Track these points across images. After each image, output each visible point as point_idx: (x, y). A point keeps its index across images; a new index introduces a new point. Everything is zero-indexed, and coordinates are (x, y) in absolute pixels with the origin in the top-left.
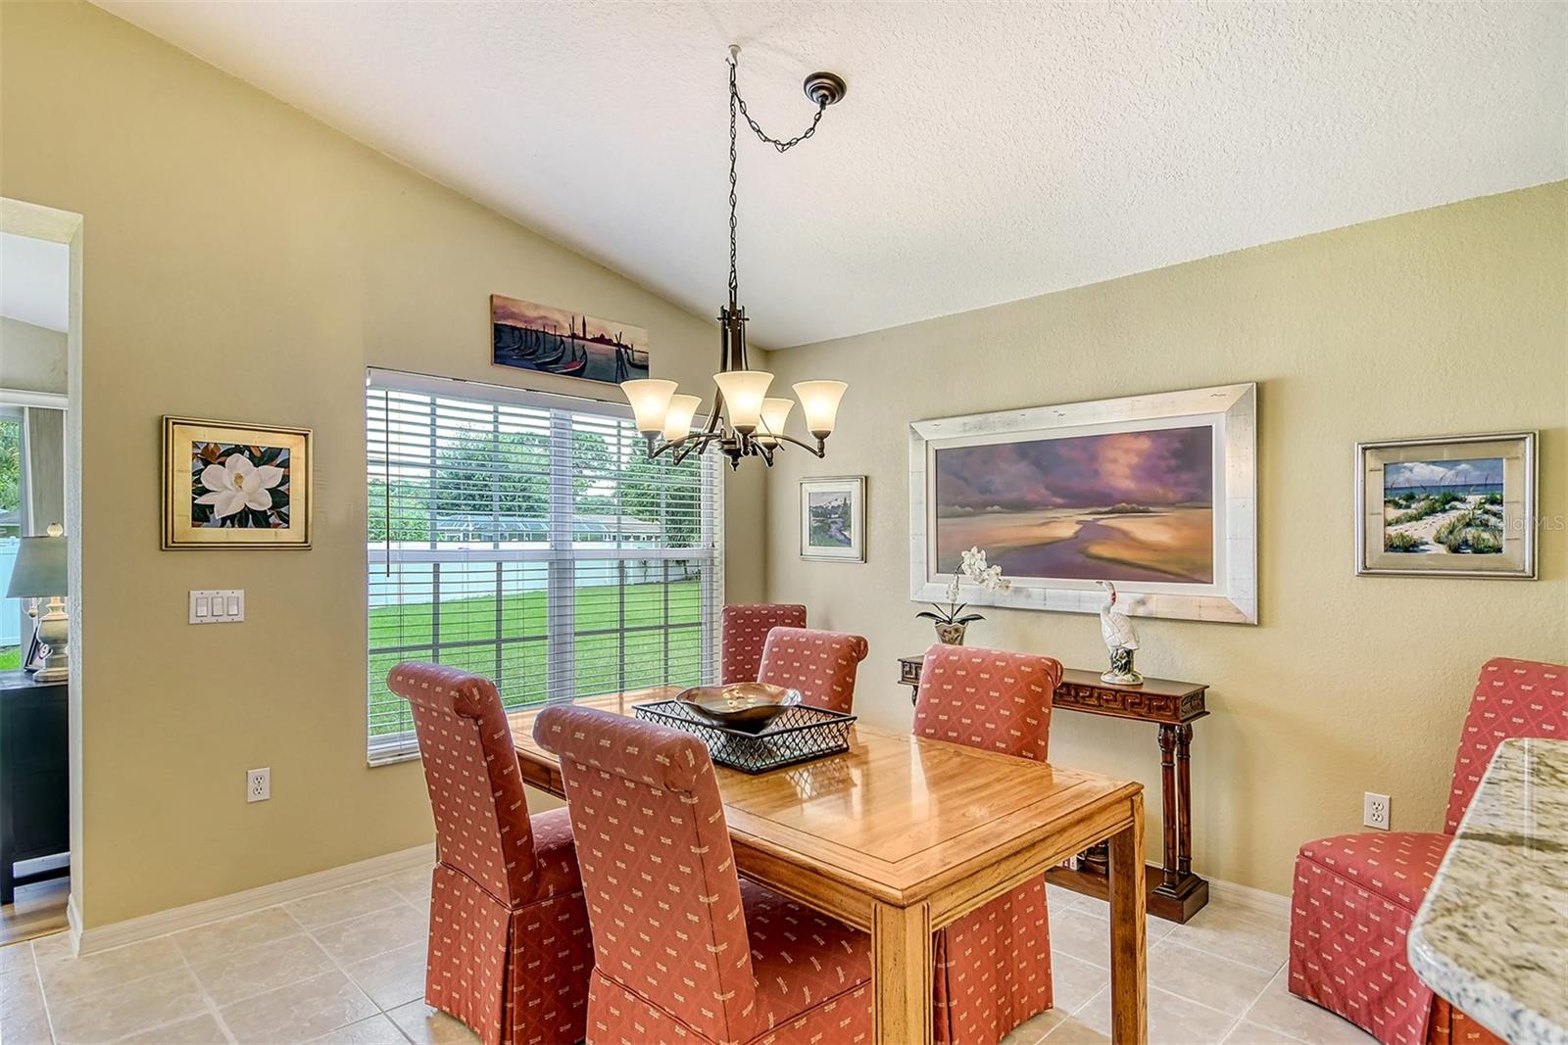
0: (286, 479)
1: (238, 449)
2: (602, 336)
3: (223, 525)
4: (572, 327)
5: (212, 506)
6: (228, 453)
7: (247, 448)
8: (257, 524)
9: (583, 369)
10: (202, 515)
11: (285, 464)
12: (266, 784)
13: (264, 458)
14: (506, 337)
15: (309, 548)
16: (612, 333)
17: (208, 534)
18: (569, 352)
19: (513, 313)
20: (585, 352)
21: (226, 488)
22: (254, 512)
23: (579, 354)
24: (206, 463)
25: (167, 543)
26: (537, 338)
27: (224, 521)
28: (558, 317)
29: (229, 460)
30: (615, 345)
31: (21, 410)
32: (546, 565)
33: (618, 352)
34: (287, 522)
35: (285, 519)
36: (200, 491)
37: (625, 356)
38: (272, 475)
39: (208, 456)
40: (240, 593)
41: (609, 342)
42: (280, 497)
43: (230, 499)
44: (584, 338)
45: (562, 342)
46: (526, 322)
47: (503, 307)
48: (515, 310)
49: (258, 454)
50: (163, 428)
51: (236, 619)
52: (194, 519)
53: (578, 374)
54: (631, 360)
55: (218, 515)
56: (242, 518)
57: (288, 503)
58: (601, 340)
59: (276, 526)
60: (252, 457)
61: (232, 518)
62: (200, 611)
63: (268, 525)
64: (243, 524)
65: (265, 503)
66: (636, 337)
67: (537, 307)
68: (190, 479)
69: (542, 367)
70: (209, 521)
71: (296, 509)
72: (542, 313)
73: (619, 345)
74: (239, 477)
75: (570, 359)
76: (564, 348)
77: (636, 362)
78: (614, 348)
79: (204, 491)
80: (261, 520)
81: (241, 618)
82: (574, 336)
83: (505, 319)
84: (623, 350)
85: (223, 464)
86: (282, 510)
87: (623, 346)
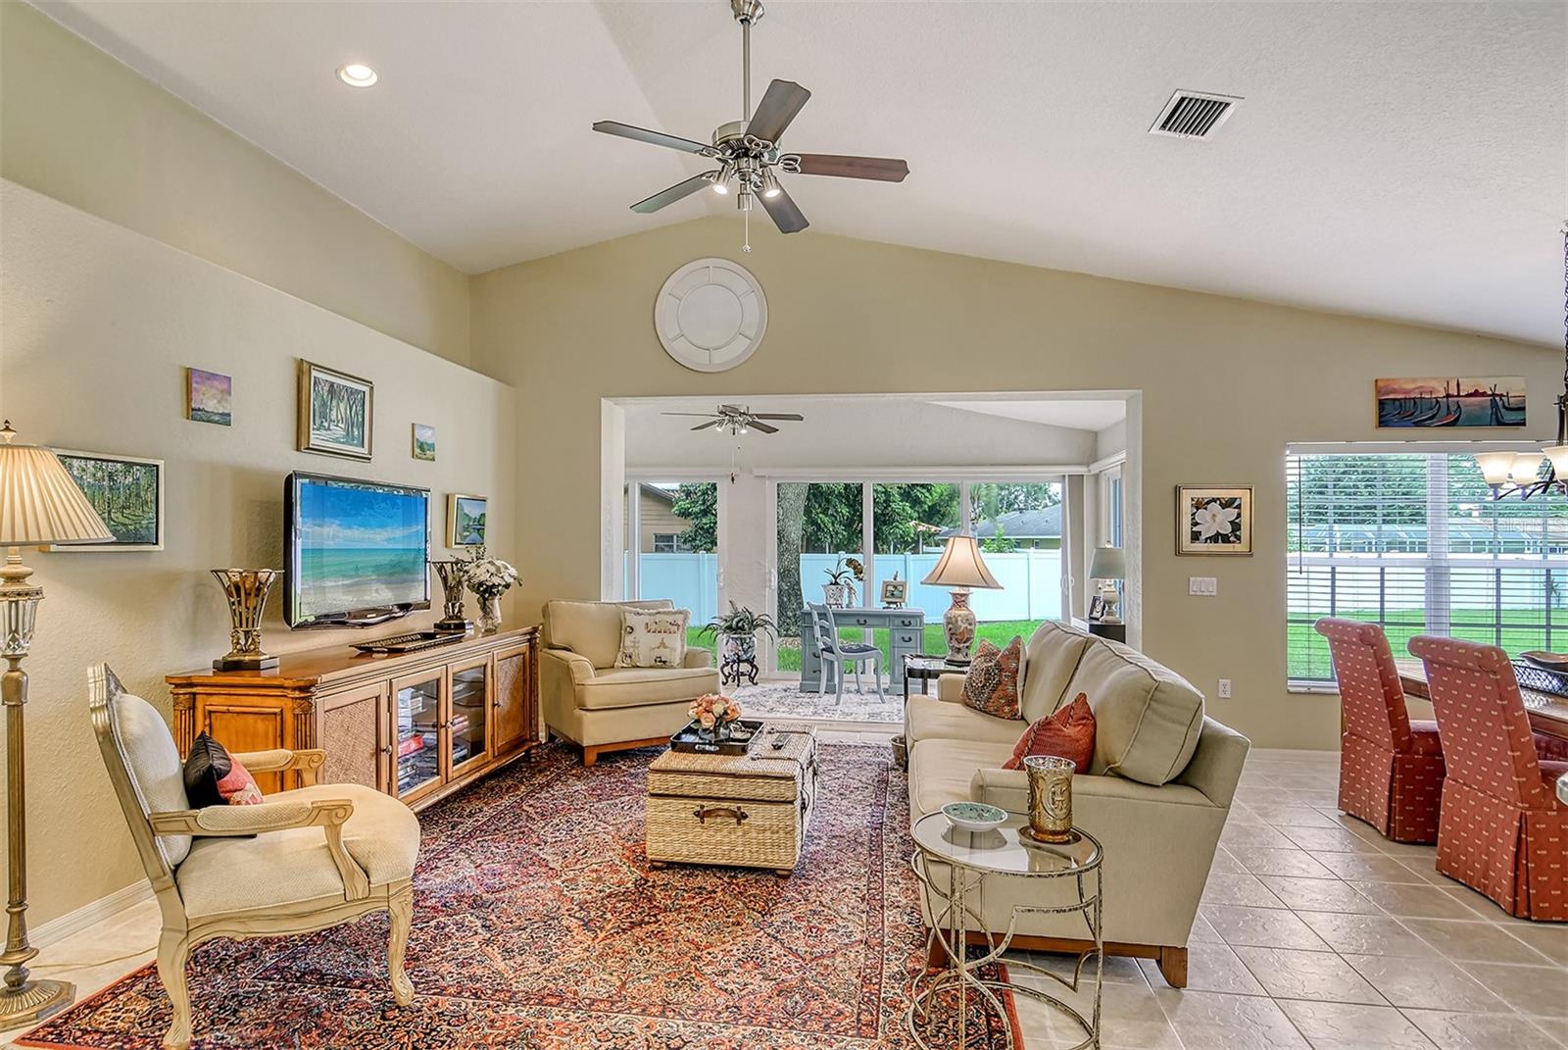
0: (1239, 515)
1: (1214, 500)
2: (1476, 391)
3: (1206, 542)
4: (1446, 390)
5: (1200, 532)
6: (1208, 503)
7: (1218, 499)
8: (1223, 542)
9: (1457, 419)
10: (1196, 536)
11: (1239, 507)
12: (1228, 688)
13: (1227, 504)
14: (1388, 407)
15: (1252, 555)
16: (1485, 386)
17: (1199, 547)
18: (1444, 409)
19: (1394, 389)
20: (1459, 407)
21: (1207, 521)
22: (1221, 534)
23: (1453, 408)
24: (1198, 509)
25: (1178, 552)
26: (1415, 403)
27: (1206, 539)
28: (1434, 384)
29: (1209, 506)
30: (1489, 396)
31: (1064, 476)
32: (1423, 570)
33: (1494, 404)
34: (1239, 540)
35: (1238, 538)
36: (1195, 524)
37: (1500, 403)
38: (1232, 513)
39: (1199, 505)
40: (1214, 579)
41: (1484, 394)
42: (1236, 526)
43: (1210, 527)
44: (1458, 396)
45: (1438, 402)
46: (1405, 393)
47: (1385, 387)
48: (1396, 387)
49: (1224, 502)
50: (1177, 491)
51: (1213, 594)
52: (1192, 539)
53: (1453, 424)
54: (1506, 405)
55: (1203, 537)
56: (1215, 538)
57: (1240, 529)
58: (1476, 394)
59: (1234, 542)
60: (1221, 504)
61: (1210, 538)
62: (1194, 589)
63: (1229, 542)
64: (1216, 542)
65: (1227, 529)
66: (1511, 386)
67: (1414, 380)
68: (1190, 517)
69: (1418, 424)
70: (1198, 539)
71: (1244, 533)
72: (1419, 384)
73: (1493, 395)
74: (1214, 515)
75: (1445, 413)
76: (1439, 408)
77: (1511, 406)
78: (1489, 398)
79: (1196, 524)
80: (1226, 539)
81: (1214, 594)
82: (1448, 396)
83: (1388, 394)
84: (1497, 398)
85: (1206, 509)
86: (1238, 533)
87: (1497, 395)
